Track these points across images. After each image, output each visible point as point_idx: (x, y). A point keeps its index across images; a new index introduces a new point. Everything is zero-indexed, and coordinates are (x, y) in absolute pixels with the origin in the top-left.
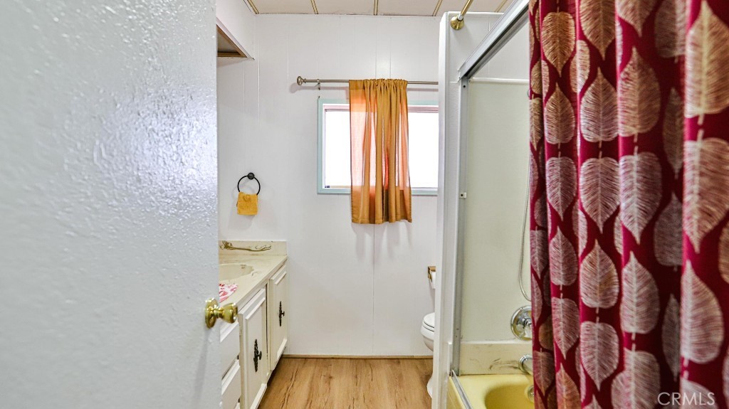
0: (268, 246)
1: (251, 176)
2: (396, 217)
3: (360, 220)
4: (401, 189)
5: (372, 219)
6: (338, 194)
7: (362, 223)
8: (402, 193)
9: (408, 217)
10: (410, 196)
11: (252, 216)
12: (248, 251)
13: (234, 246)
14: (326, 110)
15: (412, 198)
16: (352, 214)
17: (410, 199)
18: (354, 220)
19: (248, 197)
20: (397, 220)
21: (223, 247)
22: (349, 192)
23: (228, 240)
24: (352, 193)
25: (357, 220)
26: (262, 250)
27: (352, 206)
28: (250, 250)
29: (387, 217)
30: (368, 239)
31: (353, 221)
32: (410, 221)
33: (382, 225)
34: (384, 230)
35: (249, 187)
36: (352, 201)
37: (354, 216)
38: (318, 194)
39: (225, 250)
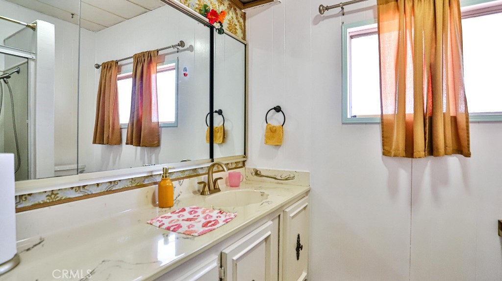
0: (292, 176)
1: (278, 109)
2: (445, 149)
3: (393, 153)
4: (452, 113)
5: (409, 152)
6: (366, 123)
7: (395, 156)
8: (455, 120)
9: (465, 151)
10: (467, 122)
11: (278, 146)
12: (274, 180)
13: (263, 174)
14: (352, 37)
15: (471, 126)
16: (383, 145)
17: (468, 127)
18: (386, 153)
19: (274, 128)
20: (446, 154)
21: (254, 174)
22: (379, 121)
23: (258, 168)
24: (382, 122)
25: (389, 152)
26: (286, 179)
27: (383, 137)
28: (275, 178)
29: (431, 150)
30: (403, 175)
31: (384, 154)
32: (468, 155)
33: (423, 160)
34: (426, 166)
35: (276, 119)
36: (383, 131)
37: (385, 147)
38: (343, 124)
39: (255, 176)
